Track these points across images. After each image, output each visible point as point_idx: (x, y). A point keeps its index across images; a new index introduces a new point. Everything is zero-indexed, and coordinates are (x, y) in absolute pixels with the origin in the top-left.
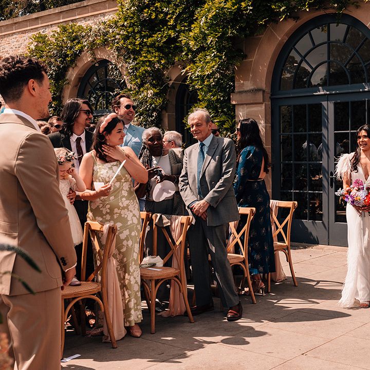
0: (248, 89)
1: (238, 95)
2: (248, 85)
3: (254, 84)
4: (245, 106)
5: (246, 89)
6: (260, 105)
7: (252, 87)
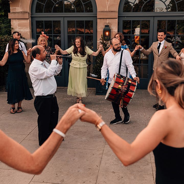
0: (19, 11)
1: (13, 14)
2: (19, 9)
3: (22, 9)
4: (17, 20)
5: (17, 11)
6: (26, 20)
7: (21, 11)
